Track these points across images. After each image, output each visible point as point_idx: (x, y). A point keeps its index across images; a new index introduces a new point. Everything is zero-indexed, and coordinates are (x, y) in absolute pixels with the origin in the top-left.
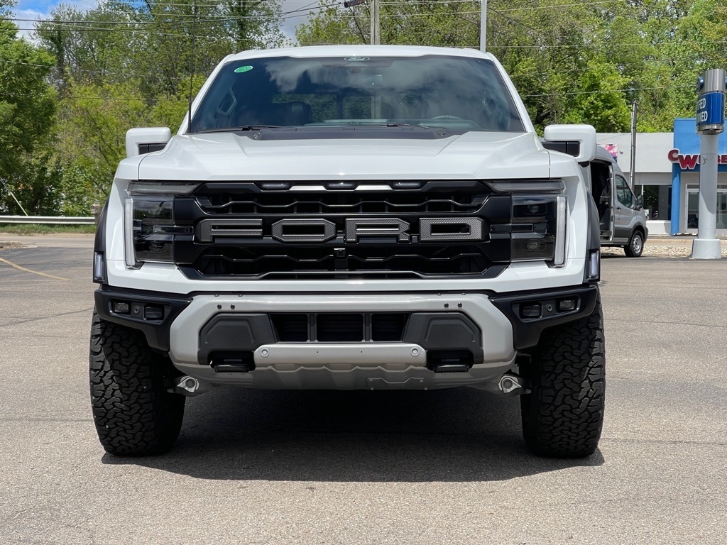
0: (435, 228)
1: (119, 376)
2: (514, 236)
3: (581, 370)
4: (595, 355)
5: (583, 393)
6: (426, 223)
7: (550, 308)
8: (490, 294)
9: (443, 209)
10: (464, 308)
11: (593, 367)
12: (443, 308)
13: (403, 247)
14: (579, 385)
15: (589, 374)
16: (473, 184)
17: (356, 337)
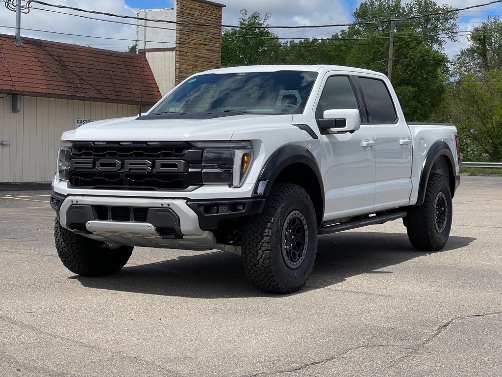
0: (163, 166)
1: (63, 235)
2: (204, 170)
3: (257, 244)
4: (266, 236)
5: (259, 257)
6: (158, 162)
7: (225, 209)
8: (188, 200)
9: (167, 155)
10: (170, 206)
11: (263, 243)
12: (161, 206)
13: (150, 175)
14: (257, 252)
15: (261, 246)
16: (181, 143)
17: (127, 219)
